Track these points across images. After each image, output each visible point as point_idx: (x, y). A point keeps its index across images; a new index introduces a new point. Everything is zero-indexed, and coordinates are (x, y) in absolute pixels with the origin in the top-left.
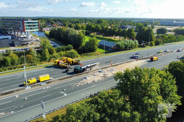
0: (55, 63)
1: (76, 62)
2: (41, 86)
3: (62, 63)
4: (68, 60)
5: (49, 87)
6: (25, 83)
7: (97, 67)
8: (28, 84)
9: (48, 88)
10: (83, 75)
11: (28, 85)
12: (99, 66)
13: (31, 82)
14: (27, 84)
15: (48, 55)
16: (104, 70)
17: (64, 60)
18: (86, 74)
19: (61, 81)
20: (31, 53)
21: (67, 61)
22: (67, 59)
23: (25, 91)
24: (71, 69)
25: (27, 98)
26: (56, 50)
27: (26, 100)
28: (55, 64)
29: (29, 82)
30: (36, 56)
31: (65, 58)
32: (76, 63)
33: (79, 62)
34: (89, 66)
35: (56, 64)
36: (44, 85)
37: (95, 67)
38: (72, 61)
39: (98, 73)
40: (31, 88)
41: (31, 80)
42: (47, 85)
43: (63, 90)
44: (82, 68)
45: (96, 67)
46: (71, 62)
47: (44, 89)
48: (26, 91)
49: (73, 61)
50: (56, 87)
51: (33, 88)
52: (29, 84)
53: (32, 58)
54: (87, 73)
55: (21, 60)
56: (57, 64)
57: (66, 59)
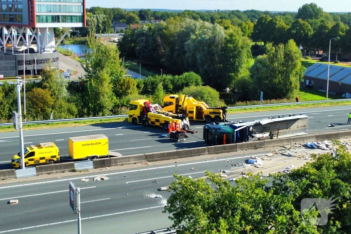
0: (132, 112)
1: (214, 113)
2: (74, 171)
3: (159, 113)
4: (180, 103)
5: (106, 178)
6: (17, 157)
7: (296, 131)
8: (27, 160)
9: (99, 179)
10: (239, 152)
11: (26, 166)
12: (304, 130)
13: (37, 156)
14: (24, 160)
15: (108, 98)
16: (326, 142)
17: (166, 105)
18: (254, 151)
19: (150, 164)
20: (47, 85)
21: (177, 106)
22: (178, 100)
23: (13, 180)
24: (192, 133)
25: (17, 201)
26: (138, 87)
27: (16, 206)
28: (131, 116)
29: (33, 154)
30: (64, 98)
31: (171, 98)
32: (213, 116)
33: (224, 112)
34: (264, 122)
35: (137, 113)
36: (87, 170)
37: (289, 133)
38: (199, 110)
39: (303, 149)
40: (35, 173)
41: (39, 146)
42: (98, 170)
43: (159, 190)
44: (236, 128)
45: (293, 132)
46: (192, 112)
47: (87, 180)
48: (19, 183)
49: (201, 109)
50: (128, 180)
51: (44, 176)
52: (32, 163)
53: (51, 100)
54: (255, 147)
55: (12, 104)
56: (141, 113)
57: (174, 101)
